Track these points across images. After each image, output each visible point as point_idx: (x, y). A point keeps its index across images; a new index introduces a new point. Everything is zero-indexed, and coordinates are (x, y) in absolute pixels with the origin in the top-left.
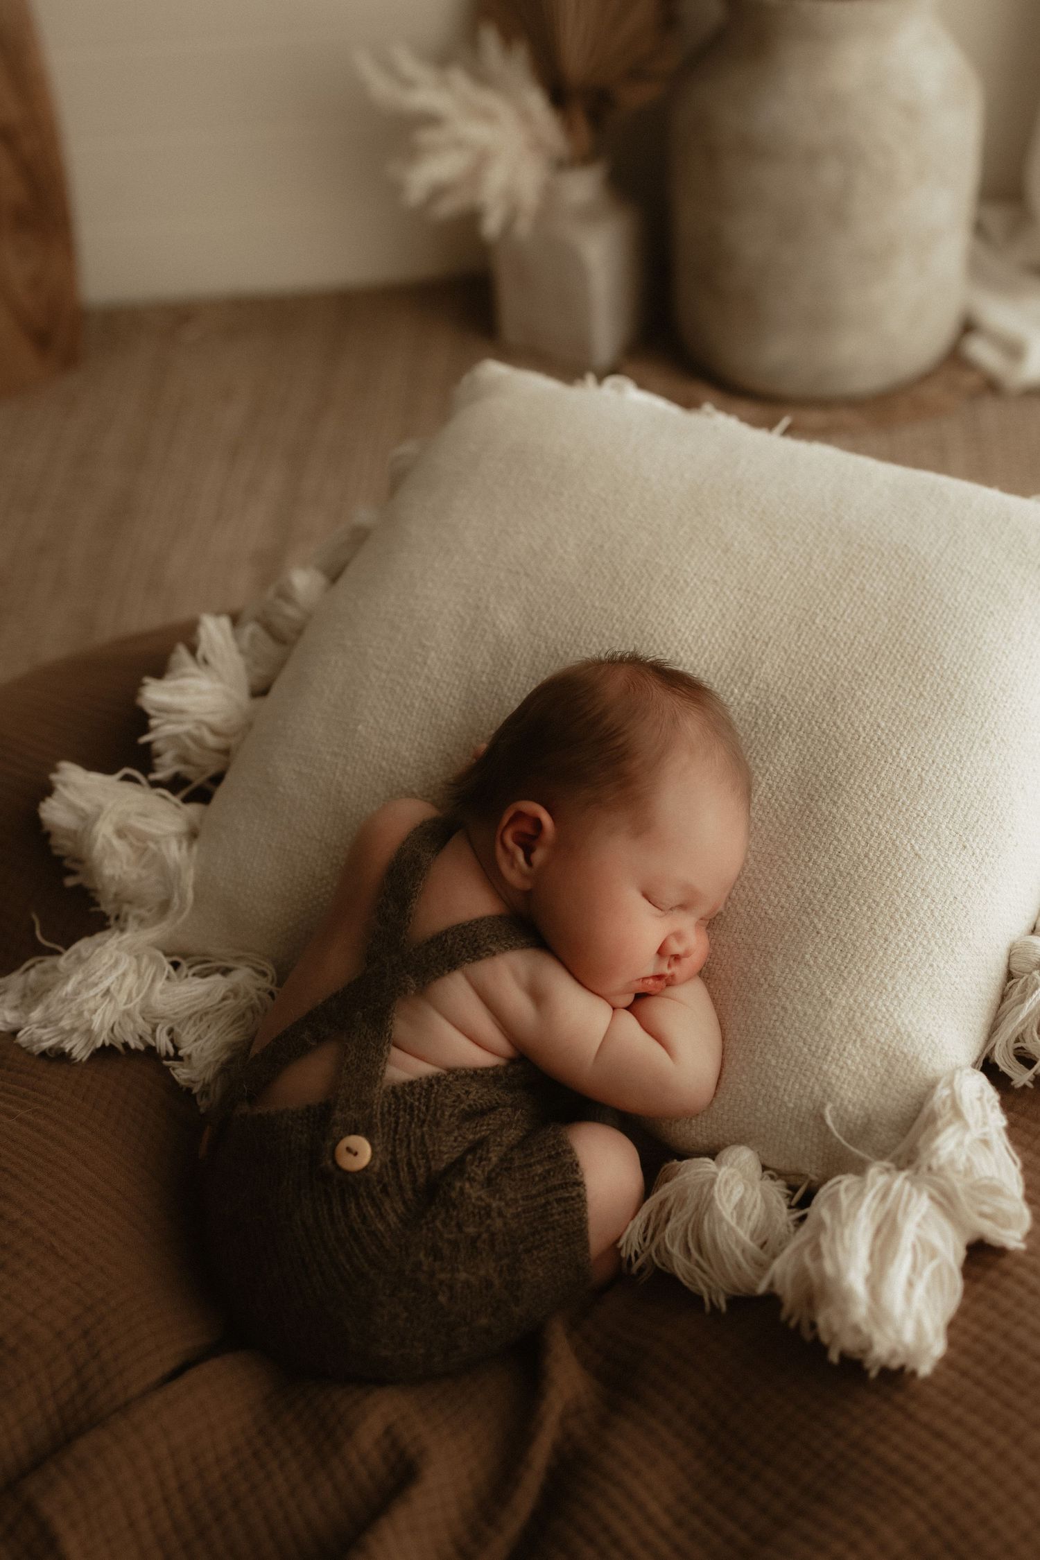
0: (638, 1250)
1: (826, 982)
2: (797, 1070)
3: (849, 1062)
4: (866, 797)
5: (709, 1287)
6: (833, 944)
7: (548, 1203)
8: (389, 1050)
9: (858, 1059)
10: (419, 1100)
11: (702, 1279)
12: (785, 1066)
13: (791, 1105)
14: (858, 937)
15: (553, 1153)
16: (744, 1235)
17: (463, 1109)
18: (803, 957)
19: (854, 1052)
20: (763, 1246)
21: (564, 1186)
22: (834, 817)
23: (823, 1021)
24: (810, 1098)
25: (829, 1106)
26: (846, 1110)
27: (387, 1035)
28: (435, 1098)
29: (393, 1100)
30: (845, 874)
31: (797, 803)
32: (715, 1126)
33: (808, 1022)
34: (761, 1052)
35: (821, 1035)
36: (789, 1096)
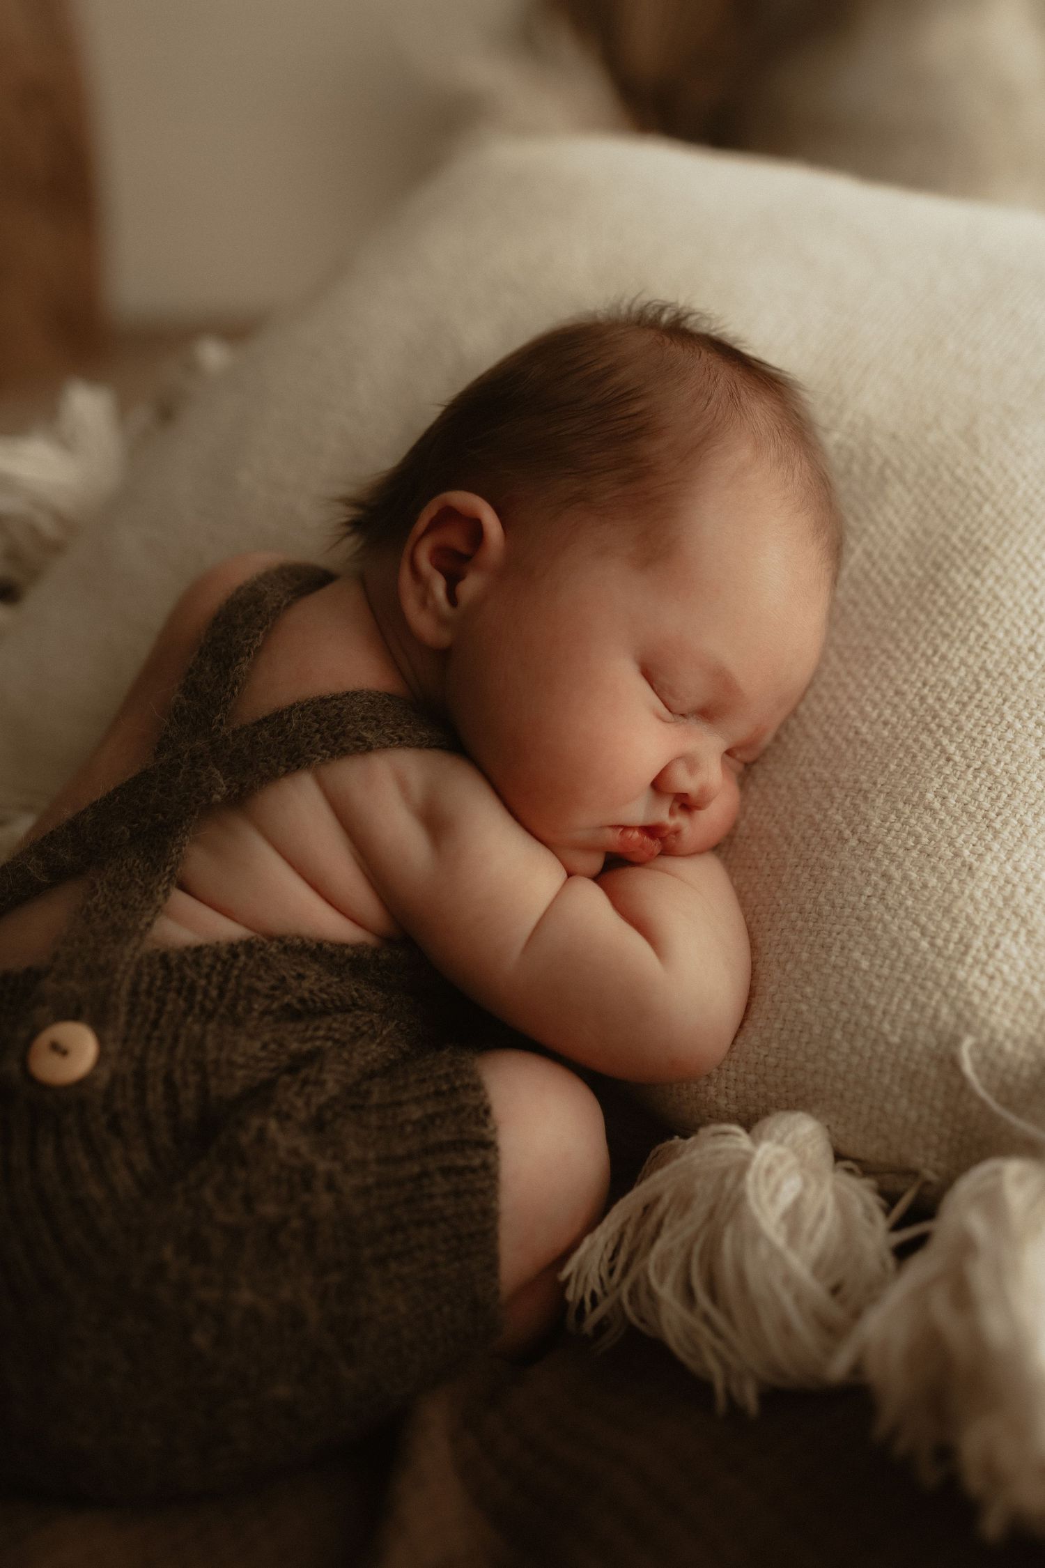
0: (598, 1290)
1: (963, 836)
2: (908, 978)
3: (1006, 968)
4: (1030, 566)
5: (725, 1366)
6: (975, 777)
7: (425, 1174)
8: (166, 893)
9: (1021, 964)
10: (208, 976)
11: (714, 1350)
12: (886, 971)
13: (895, 1039)
14: (1019, 768)
15: (445, 1087)
16: (799, 1264)
17: (289, 1005)
18: (922, 796)
19: (1014, 951)
20: (835, 1290)
21: (459, 1145)
22: (977, 593)
23: (957, 897)
24: (931, 1027)
25: (968, 1042)
26: (1000, 1051)
27: (168, 869)
28: (238, 977)
29: (161, 973)
30: (995, 674)
31: (912, 575)
32: (752, 1078)
33: (929, 899)
34: (843, 948)
35: (955, 921)
36: (893, 1023)
